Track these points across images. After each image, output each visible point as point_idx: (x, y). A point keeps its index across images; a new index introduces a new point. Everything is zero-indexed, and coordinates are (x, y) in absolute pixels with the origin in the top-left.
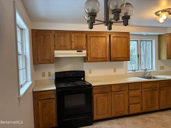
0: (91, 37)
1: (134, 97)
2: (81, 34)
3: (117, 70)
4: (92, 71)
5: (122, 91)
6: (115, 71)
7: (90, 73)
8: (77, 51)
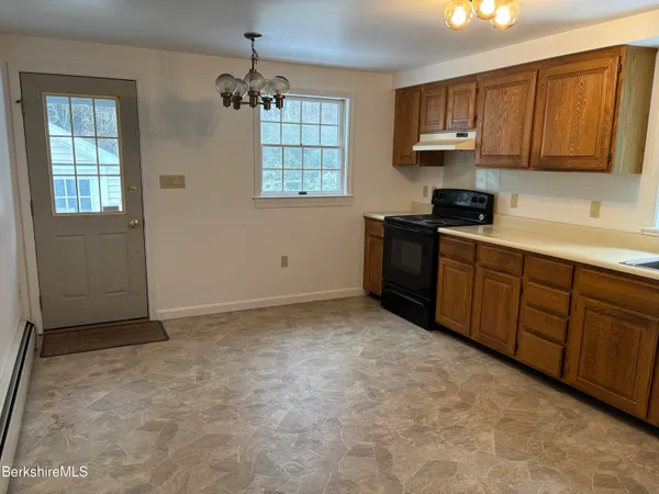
0: (488, 88)
1: (545, 310)
2: (463, 87)
3: (603, 209)
4: (520, 201)
5: (507, 273)
6: (594, 214)
7: (514, 205)
8: (458, 135)
